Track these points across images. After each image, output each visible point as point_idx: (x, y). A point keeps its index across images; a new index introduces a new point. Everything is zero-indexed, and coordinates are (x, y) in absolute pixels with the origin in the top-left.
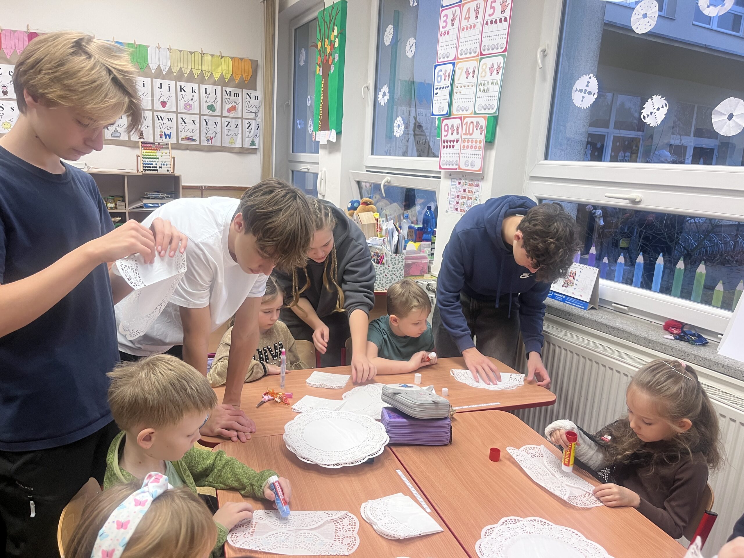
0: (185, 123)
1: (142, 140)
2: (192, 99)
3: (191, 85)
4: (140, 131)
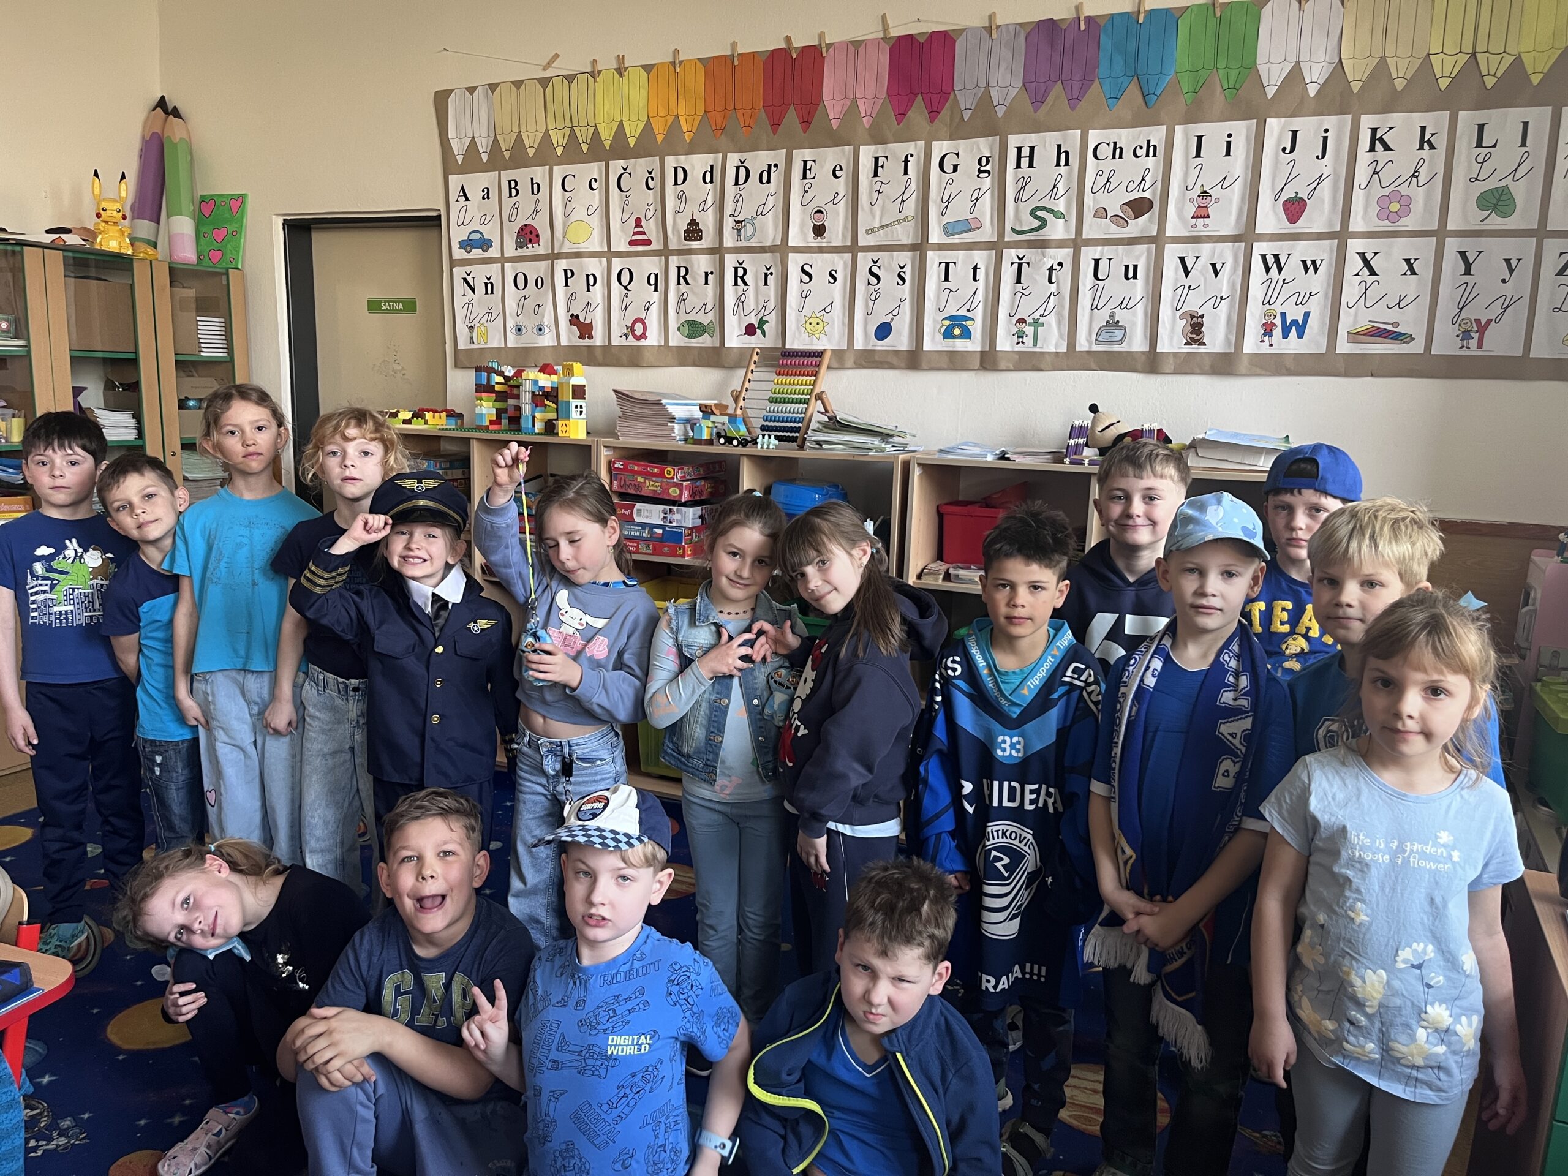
0: (1373, 272)
1: (1194, 348)
2: (1413, 176)
3: (1419, 119)
4: (1192, 317)
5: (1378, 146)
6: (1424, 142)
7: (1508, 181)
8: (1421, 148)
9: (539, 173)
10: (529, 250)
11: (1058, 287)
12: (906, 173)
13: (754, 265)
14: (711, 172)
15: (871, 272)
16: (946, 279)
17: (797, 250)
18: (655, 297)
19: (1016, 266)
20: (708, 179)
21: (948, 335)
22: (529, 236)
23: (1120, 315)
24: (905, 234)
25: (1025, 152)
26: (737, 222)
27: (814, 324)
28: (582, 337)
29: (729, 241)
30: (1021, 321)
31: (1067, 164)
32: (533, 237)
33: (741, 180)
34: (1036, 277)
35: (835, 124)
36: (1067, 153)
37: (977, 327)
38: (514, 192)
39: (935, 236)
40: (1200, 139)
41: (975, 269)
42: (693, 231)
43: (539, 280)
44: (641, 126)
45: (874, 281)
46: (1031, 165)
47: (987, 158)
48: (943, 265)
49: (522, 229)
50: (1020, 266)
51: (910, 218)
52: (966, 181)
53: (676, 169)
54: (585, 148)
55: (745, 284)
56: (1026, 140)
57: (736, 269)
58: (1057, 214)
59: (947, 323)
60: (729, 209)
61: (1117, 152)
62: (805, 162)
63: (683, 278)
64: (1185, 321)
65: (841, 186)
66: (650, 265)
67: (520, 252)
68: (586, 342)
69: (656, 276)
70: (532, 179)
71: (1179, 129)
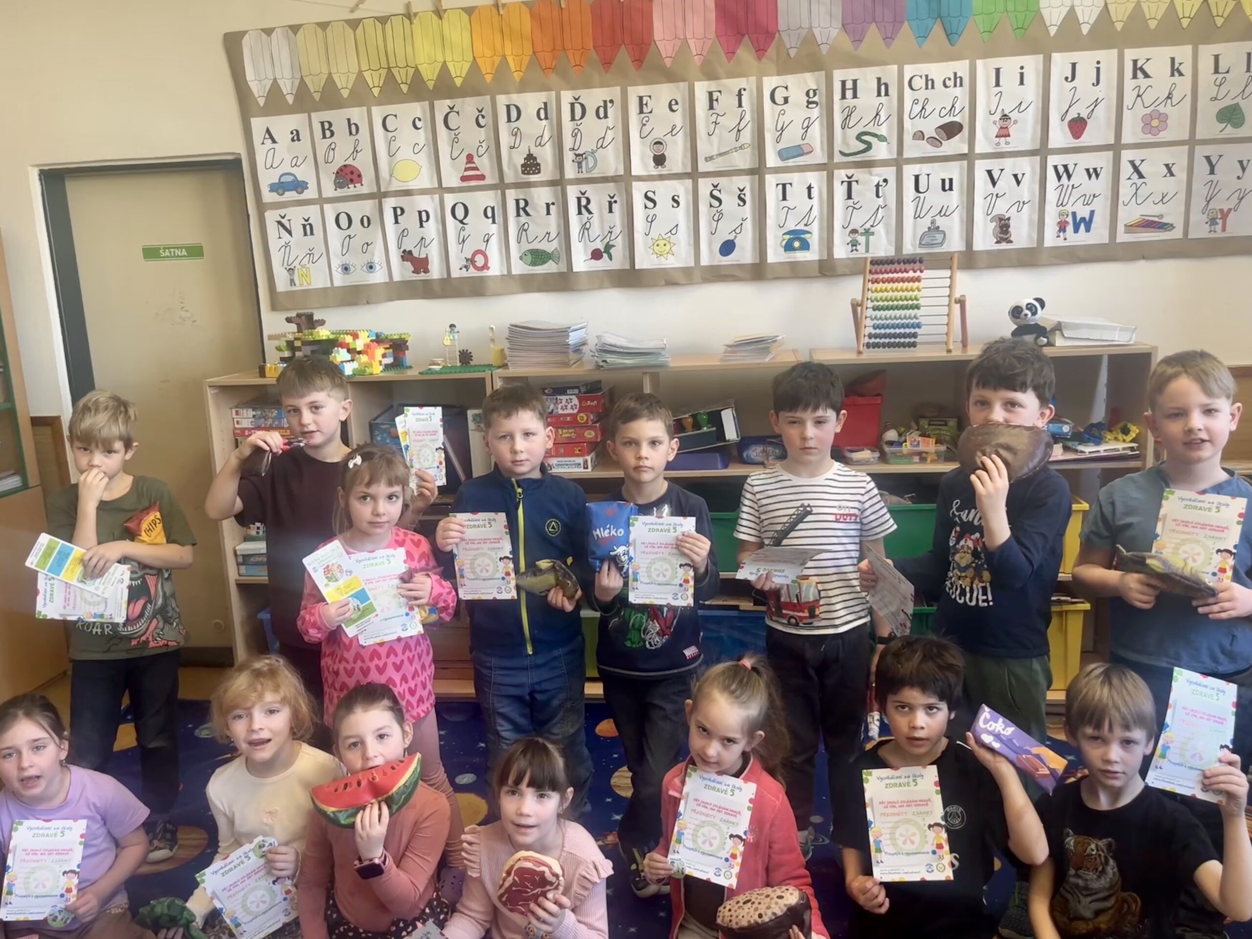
0: (1141, 176)
1: (1004, 246)
2: (1168, 98)
3: (1168, 52)
4: (1001, 220)
5: (1140, 74)
6: (1175, 70)
7: (1238, 100)
8: (1172, 75)
9: (357, 114)
10: (351, 190)
11: (885, 200)
12: (740, 105)
13: (598, 196)
14: (546, 109)
15: (712, 196)
16: (784, 198)
17: (639, 178)
18: (494, 229)
19: (845, 184)
20: (542, 116)
21: (789, 247)
22: (349, 177)
23: (940, 222)
24: (743, 160)
25: (849, 85)
26: (577, 155)
27: (661, 244)
28: (416, 271)
29: (570, 172)
30: (854, 231)
31: (887, 94)
32: (354, 177)
33: (577, 116)
34: (864, 191)
35: (668, 62)
36: (886, 85)
37: (814, 239)
38: (328, 133)
39: (772, 160)
40: (998, 71)
41: (809, 188)
42: (531, 165)
43: (365, 220)
44: (467, 66)
45: (716, 203)
46: (855, 96)
47: (814, 91)
48: (780, 187)
49: (341, 169)
50: (850, 184)
51: (746, 146)
52: (796, 112)
53: (508, 107)
54: (405, 88)
55: (590, 212)
56: (850, 74)
57: (579, 199)
58: (881, 138)
59: (787, 237)
60: (568, 142)
61: (929, 83)
62: (641, 98)
63: (522, 209)
64: (994, 224)
65: (678, 118)
66: (489, 199)
67: (340, 192)
68: (422, 276)
69: (493, 209)
70: (349, 120)
71: (980, 63)
